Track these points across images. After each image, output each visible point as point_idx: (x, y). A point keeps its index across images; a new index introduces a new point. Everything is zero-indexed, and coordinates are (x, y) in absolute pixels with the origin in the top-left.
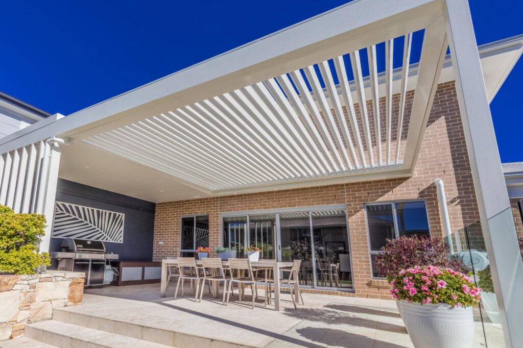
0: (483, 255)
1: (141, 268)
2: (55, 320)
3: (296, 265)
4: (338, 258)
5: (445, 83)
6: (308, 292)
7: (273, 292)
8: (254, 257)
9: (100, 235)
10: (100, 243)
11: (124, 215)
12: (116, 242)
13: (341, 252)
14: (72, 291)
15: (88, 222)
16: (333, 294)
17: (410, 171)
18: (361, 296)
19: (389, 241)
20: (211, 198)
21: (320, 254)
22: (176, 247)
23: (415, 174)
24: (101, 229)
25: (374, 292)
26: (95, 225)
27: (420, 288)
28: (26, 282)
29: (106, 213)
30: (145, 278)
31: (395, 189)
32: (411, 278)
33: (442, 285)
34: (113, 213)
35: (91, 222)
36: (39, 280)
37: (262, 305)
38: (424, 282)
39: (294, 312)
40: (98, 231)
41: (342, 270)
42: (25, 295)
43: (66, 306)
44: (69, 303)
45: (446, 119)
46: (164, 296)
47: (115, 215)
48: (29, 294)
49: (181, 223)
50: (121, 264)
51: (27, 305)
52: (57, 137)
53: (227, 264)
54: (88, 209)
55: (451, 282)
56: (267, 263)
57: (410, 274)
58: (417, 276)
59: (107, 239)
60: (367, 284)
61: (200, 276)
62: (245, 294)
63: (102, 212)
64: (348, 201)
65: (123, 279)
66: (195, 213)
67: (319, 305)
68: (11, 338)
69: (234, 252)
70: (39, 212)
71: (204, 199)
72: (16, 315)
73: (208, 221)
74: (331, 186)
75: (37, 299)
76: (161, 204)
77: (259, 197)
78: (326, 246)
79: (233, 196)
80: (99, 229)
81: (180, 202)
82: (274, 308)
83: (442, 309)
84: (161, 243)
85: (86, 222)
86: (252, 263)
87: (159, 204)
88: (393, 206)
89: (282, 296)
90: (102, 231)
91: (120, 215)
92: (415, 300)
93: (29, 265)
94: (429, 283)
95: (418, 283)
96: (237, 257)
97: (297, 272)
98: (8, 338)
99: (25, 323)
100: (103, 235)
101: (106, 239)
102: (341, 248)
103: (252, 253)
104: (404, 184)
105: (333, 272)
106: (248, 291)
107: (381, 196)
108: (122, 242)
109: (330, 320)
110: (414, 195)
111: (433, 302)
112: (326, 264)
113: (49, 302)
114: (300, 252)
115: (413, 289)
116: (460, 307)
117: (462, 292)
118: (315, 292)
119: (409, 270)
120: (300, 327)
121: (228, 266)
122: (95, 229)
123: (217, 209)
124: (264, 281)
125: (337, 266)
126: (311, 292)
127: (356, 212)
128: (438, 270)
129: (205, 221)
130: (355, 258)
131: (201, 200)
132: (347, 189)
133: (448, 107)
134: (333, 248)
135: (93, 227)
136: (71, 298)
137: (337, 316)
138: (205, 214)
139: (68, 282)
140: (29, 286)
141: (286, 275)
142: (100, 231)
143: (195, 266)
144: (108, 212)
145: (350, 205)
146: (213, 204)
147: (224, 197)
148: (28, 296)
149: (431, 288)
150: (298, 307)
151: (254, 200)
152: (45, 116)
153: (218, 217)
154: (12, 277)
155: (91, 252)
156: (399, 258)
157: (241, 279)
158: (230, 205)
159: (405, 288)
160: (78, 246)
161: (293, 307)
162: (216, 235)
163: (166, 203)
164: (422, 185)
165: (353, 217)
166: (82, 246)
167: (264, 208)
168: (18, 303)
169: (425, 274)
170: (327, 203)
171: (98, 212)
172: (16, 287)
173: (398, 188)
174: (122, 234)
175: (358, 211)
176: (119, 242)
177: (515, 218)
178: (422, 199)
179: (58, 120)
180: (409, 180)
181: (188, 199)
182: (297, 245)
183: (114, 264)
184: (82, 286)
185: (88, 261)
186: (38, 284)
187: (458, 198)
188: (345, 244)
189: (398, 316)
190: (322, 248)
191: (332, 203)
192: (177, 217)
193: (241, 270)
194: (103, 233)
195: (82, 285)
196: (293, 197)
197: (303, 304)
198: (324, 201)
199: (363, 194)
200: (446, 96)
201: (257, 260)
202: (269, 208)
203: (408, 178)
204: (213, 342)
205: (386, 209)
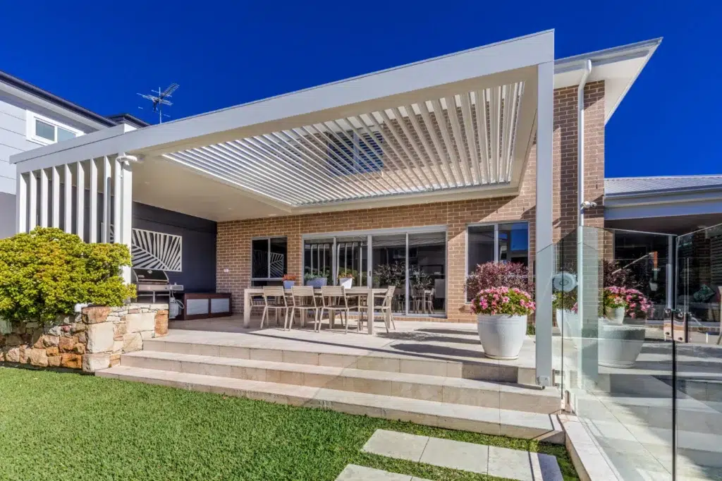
0: (572, 276)
1: (207, 301)
2: (146, 350)
3: (390, 291)
4: (433, 284)
5: (569, 88)
6: (398, 319)
7: (366, 320)
8: (347, 284)
9: (156, 262)
10: (161, 272)
11: (181, 237)
12: (174, 270)
13: (437, 277)
14: (158, 323)
15: (141, 248)
16: (425, 320)
17: (517, 189)
18: (453, 321)
19: (479, 266)
20: (290, 217)
21: (413, 279)
22: (247, 275)
23: (523, 192)
24: (156, 256)
25: (466, 317)
26: (148, 250)
27: (490, 303)
28: (117, 314)
29: (160, 235)
30: (213, 311)
31: (501, 209)
32: (486, 296)
33: (506, 300)
34: (168, 235)
35: (144, 248)
36: (127, 312)
37: (355, 331)
38: (494, 299)
39: (387, 335)
40: (153, 258)
41: (436, 297)
42: (117, 326)
43: (153, 337)
44: (157, 335)
45: (562, 130)
46: (248, 327)
47: (171, 238)
48: (121, 325)
49: (251, 246)
50: (186, 296)
51: (120, 336)
52: (127, 154)
53: (320, 292)
54: (140, 232)
55: (513, 298)
56: (360, 290)
57: (485, 293)
58: (490, 295)
59: (164, 268)
60: (460, 309)
61: (288, 305)
62: (335, 323)
63: (156, 235)
64: (449, 222)
65: (189, 312)
66: (270, 234)
67: (411, 329)
68: (110, 366)
69: (324, 280)
70: (117, 240)
71: (281, 218)
72: (112, 347)
73: (286, 244)
74: (433, 204)
75: (128, 331)
76: (224, 223)
77: (349, 216)
78: (421, 270)
79: (318, 214)
80: (154, 256)
81: (250, 220)
82: (367, 332)
83: (505, 317)
84: (227, 271)
85: (138, 248)
86: (347, 290)
87: (221, 223)
88: (496, 228)
89: (375, 324)
90: (158, 258)
91: (176, 238)
92: (486, 313)
93: (119, 297)
94: (497, 299)
95: (490, 299)
96: (328, 284)
97: (390, 298)
98: (107, 366)
99: (120, 353)
100: (159, 262)
101: (162, 267)
102: (438, 273)
103: (345, 281)
104: (510, 203)
105: (427, 299)
106: (337, 321)
107: (485, 216)
108: (181, 271)
109: (420, 339)
110: (517, 216)
111: (498, 313)
112: (420, 292)
113: (139, 334)
114: (390, 278)
115: (486, 304)
116: (517, 316)
117: (519, 304)
118: (406, 320)
119: (486, 290)
120: (393, 344)
121: (320, 294)
122: (149, 255)
123: (298, 229)
124: (356, 310)
125: (431, 292)
126: (402, 319)
127: (457, 234)
128: (505, 289)
129: (283, 243)
130: (451, 282)
131: (277, 218)
132: (449, 207)
133: (567, 117)
134: (428, 272)
135: (148, 253)
136: (157, 330)
137: (427, 336)
138: (282, 236)
139: (153, 314)
140: (119, 318)
141: (379, 301)
142: (156, 258)
143: (283, 295)
144: (163, 234)
145: (451, 226)
146: (292, 223)
147: (306, 215)
148: (120, 327)
149: (498, 303)
150: (390, 331)
151: (343, 220)
152: (110, 125)
153: (298, 239)
154: (104, 309)
155: (154, 283)
156: (484, 281)
157: (332, 307)
158: (313, 225)
159: (480, 304)
160: (140, 276)
161: (385, 331)
162: (296, 261)
163: (232, 222)
164: (528, 205)
165: (453, 239)
166: (143, 276)
167: (355, 229)
168: (112, 335)
169: (496, 293)
170: (427, 224)
171: (152, 234)
172: (108, 319)
173: (503, 208)
174: (180, 261)
175: (459, 233)
176: (177, 270)
177: (606, 241)
178: (526, 220)
179: (126, 133)
180: (515, 199)
181: (261, 217)
182: (385, 269)
183: (179, 296)
184: (165, 319)
185: (151, 293)
186: (127, 316)
187: (561, 219)
188: (442, 268)
189: (477, 334)
190: (416, 273)
191: (434, 223)
192: (247, 239)
193: (332, 298)
194: (159, 260)
195: (166, 316)
196: (389, 216)
197: (395, 329)
198: (423, 221)
199: (466, 213)
200: (567, 102)
201: (349, 287)
202: (360, 228)
203: (515, 197)
204: (320, 355)
205: (488, 230)
